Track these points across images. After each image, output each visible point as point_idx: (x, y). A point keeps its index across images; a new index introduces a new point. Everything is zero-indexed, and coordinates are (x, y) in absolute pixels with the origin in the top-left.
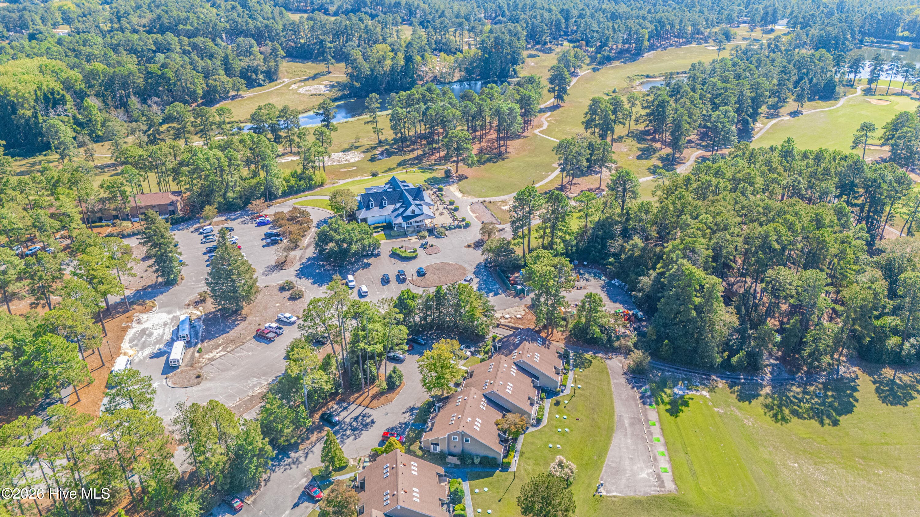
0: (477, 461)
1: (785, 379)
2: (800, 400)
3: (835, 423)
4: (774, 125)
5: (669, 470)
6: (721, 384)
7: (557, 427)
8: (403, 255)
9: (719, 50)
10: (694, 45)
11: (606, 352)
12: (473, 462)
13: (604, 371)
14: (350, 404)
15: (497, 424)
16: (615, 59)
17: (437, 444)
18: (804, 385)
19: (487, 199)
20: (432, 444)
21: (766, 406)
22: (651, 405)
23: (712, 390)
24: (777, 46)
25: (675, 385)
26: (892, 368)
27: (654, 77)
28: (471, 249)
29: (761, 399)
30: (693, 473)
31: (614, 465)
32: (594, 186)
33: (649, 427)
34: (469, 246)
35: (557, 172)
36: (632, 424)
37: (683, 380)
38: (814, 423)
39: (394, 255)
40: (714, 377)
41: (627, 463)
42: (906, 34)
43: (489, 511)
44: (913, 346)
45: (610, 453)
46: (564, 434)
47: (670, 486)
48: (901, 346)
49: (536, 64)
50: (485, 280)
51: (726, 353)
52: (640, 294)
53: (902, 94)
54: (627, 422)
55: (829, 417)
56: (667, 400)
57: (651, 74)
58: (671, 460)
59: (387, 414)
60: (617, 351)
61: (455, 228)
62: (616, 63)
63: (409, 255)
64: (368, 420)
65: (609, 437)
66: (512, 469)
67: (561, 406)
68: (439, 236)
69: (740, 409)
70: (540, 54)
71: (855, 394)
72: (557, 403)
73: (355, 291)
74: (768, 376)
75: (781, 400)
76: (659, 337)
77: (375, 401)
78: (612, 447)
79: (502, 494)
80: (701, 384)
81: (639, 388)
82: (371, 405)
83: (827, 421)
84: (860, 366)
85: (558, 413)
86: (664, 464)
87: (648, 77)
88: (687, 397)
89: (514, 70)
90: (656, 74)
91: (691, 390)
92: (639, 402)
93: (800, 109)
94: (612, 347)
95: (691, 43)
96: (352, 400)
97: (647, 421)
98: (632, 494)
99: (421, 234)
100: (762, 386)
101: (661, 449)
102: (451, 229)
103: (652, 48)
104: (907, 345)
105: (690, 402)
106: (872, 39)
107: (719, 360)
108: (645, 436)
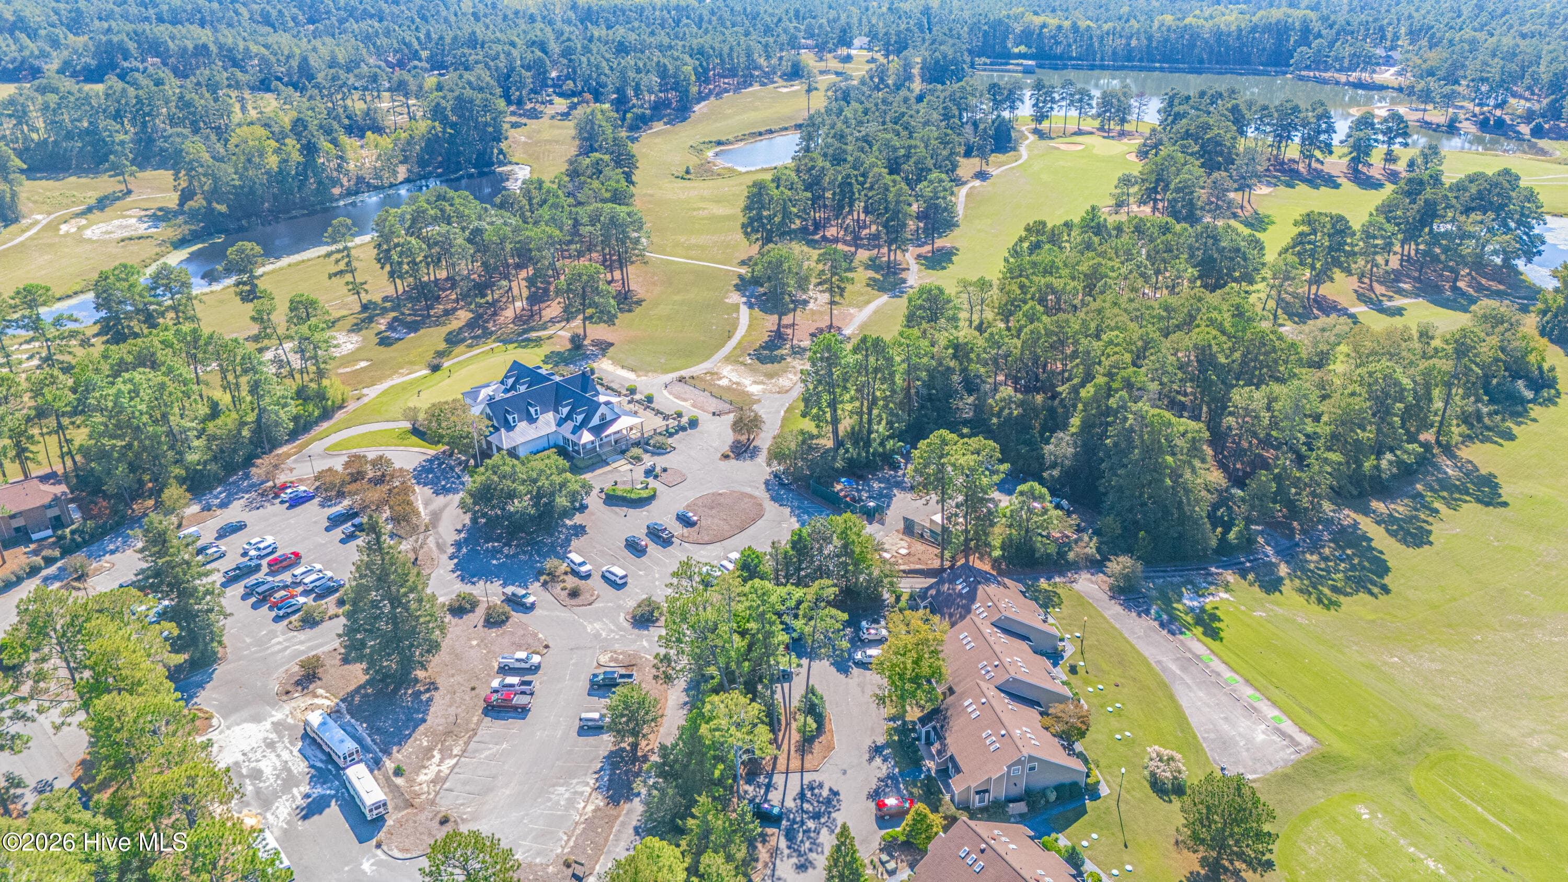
0: (1052, 796)
1: (1289, 548)
2: (1329, 572)
3: (1386, 590)
4: (967, 195)
5: (1284, 718)
6: (1230, 577)
7: (1103, 706)
8: (633, 496)
9: (809, 91)
10: (756, 87)
11: (1062, 574)
12: (1047, 801)
13: (1081, 600)
14: (770, 776)
15: (1047, 729)
16: (652, 119)
17: (986, 791)
18: (1315, 547)
19: (683, 373)
20: (978, 793)
21: (1301, 591)
22: (1182, 633)
23: (1227, 587)
24: (882, 80)
25: (1181, 595)
26: (1379, 500)
27: (728, 143)
28: (733, 462)
29: (1287, 582)
30: (1310, 712)
31: (1212, 736)
32: (824, 324)
33: (1208, 667)
34: (726, 457)
35: (744, 311)
36: (1184, 669)
37: (1184, 584)
38: (1363, 596)
39: (612, 500)
40: (1213, 569)
41: (1226, 727)
42: (1023, 49)
43: (1129, 867)
44: (1390, 463)
45: (1193, 721)
46: (1119, 713)
47: (1305, 740)
48: (1377, 467)
49: (529, 137)
50: (799, 508)
51: (1219, 530)
52: (1056, 473)
53: (1080, 133)
54: (1174, 667)
55: (1374, 583)
56: (1189, 619)
57: (724, 139)
58: (1274, 704)
59: (845, 772)
60: (1075, 567)
61: (677, 432)
62: (658, 126)
63: (645, 494)
64: (825, 793)
65: (1172, 698)
66: (1104, 790)
67: (1082, 672)
68: (660, 450)
69: (1277, 604)
70: (524, 120)
71: (1373, 544)
72: (1073, 670)
73: (596, 577)
74: (1269, 550)
75: (1309, 578)
76: (1125, 529)
77: (808, 757)
78: (1187, 712)
79: (1120, 835)
80: (1211, 583)
81: (1147, 612)
82: (807, 765)
83: (1376, 590)
84: (1349, 507)
85: (1087, 683)
86: (1272, 712)
87: (719, 143)
88: (1208, 607)
89: (501, 152)
90: (730, 137)
91: (1203, 596)
92: (1165, 632)
93: (984, 168)
94: (1067, 561)
95: (751, 85)
96: (769, 768)
97: (1198, 657)
98: (1270, 769)
99: (629, 454)
100: (1276, 566)
101: (1248, 692)
102: (671, 435)
103: (701, 98)
104: (1384, 464)
105: (1218, 613)
106: (983, 59)
107: (1214, 543)
108: (1213, 679)
